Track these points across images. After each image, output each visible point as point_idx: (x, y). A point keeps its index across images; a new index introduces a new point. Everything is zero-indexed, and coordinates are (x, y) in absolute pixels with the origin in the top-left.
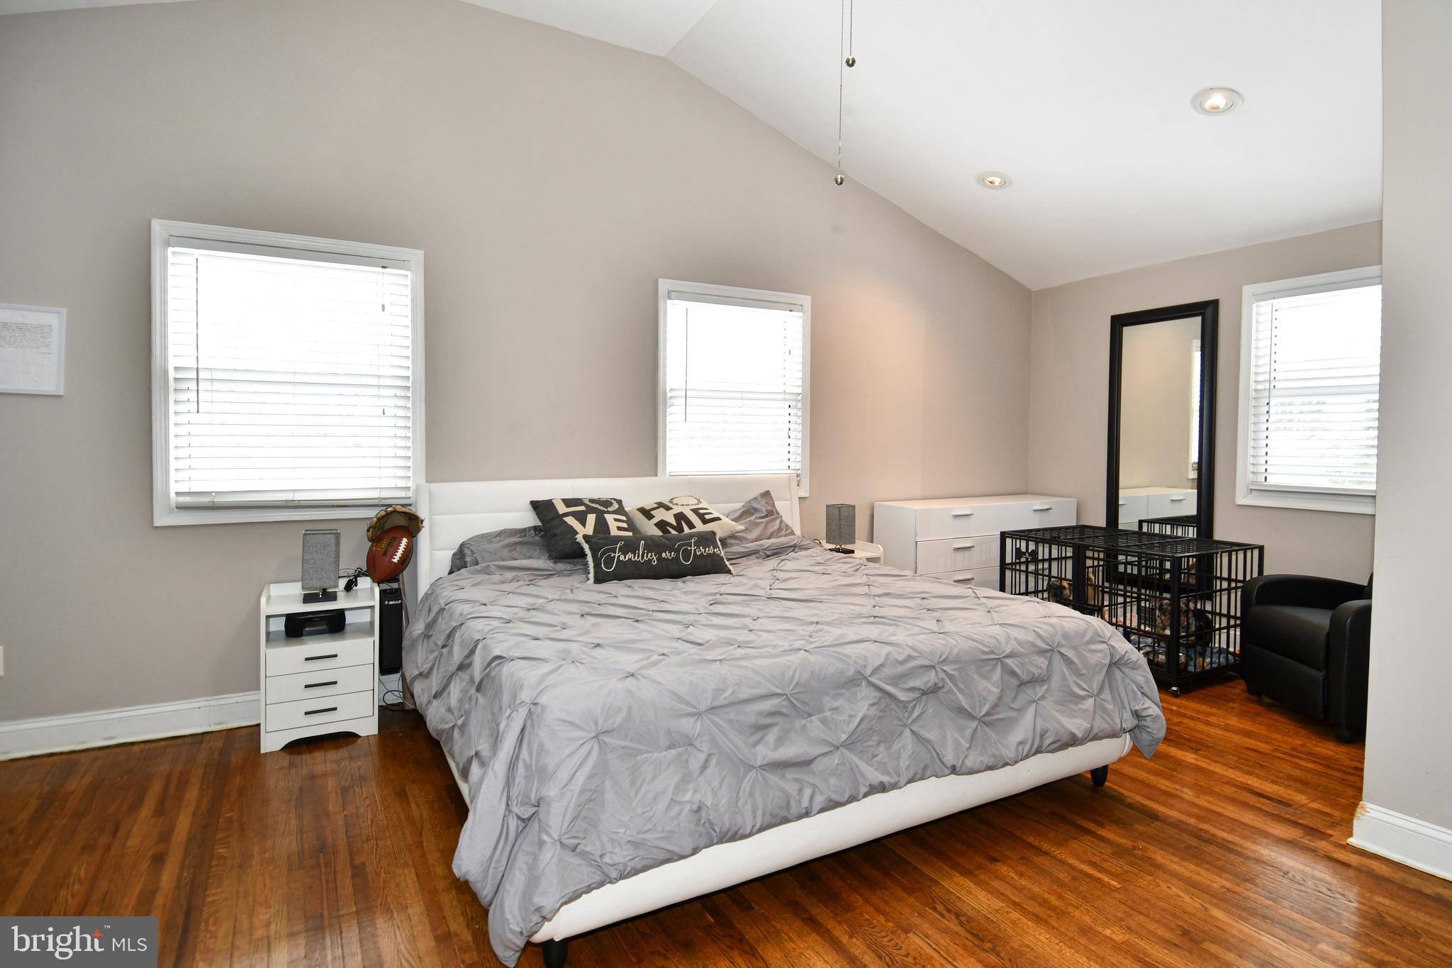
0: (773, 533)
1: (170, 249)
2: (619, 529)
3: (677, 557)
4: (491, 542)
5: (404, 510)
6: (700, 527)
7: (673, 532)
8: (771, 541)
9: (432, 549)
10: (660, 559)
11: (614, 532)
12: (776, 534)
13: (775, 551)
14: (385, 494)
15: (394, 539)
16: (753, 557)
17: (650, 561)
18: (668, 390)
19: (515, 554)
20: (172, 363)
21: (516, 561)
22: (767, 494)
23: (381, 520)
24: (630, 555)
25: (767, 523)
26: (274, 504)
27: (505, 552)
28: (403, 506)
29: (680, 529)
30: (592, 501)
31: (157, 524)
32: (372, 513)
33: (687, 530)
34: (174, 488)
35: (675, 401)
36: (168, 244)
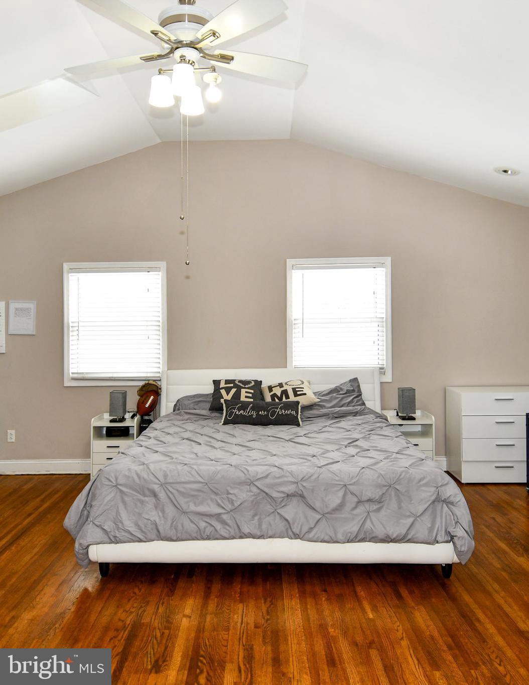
0: (345, 404)
1: (70, 274)
2: (246, 397)
3: (268, 415)
4: (189, 400)
5: (154, 383)
6: (292, 398)
7: (277, 400)
8: (342, 408)
9: (167, 402)
10: (258, 415)
11: (243, 398)
12: (346, 405)
13: (341, 415)
14: (149, 375)
15: (148, 396)
16: (324, 417)
17: (252, 415)
18: (293, 320)
19: (196, 407)
20: (71, 320)
21: (195, 410)
22: (356, 380)
23: (144, 386)
24: (242, 412)
25: (343, 398)
26: (105, 378)
27: (192, 406)
28: (154, 381)
29: (280, 399)
30: (240, 381)
31: (65, 385)
32: (141, 384)
33: (284, 399)
34: (71, 371)
35: (296, 326)
36: (69, 272)
